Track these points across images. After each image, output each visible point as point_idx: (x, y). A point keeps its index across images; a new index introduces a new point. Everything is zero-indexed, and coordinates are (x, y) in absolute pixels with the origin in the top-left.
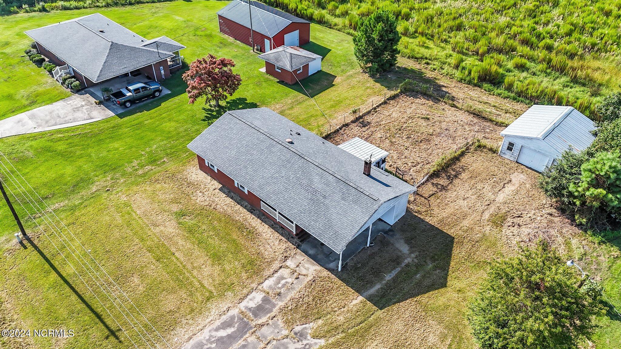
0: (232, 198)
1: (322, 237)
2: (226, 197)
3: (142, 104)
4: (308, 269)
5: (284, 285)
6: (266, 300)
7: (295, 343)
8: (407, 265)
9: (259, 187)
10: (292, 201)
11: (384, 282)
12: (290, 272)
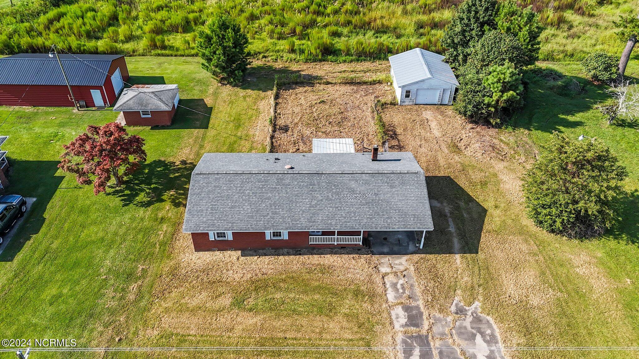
0: (266, 255)
1: (408, 227)
2: (258, 258)
3: (15, 230)
4: (401, 264)
5: (403, 288)
6: (407, 309)
7: (464, 320)
8: (451, 213)
9: (310, 222)
10: (353, 215)
11: (454, 234)
12: (393, 276)
